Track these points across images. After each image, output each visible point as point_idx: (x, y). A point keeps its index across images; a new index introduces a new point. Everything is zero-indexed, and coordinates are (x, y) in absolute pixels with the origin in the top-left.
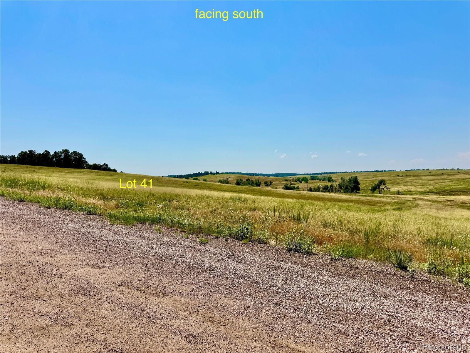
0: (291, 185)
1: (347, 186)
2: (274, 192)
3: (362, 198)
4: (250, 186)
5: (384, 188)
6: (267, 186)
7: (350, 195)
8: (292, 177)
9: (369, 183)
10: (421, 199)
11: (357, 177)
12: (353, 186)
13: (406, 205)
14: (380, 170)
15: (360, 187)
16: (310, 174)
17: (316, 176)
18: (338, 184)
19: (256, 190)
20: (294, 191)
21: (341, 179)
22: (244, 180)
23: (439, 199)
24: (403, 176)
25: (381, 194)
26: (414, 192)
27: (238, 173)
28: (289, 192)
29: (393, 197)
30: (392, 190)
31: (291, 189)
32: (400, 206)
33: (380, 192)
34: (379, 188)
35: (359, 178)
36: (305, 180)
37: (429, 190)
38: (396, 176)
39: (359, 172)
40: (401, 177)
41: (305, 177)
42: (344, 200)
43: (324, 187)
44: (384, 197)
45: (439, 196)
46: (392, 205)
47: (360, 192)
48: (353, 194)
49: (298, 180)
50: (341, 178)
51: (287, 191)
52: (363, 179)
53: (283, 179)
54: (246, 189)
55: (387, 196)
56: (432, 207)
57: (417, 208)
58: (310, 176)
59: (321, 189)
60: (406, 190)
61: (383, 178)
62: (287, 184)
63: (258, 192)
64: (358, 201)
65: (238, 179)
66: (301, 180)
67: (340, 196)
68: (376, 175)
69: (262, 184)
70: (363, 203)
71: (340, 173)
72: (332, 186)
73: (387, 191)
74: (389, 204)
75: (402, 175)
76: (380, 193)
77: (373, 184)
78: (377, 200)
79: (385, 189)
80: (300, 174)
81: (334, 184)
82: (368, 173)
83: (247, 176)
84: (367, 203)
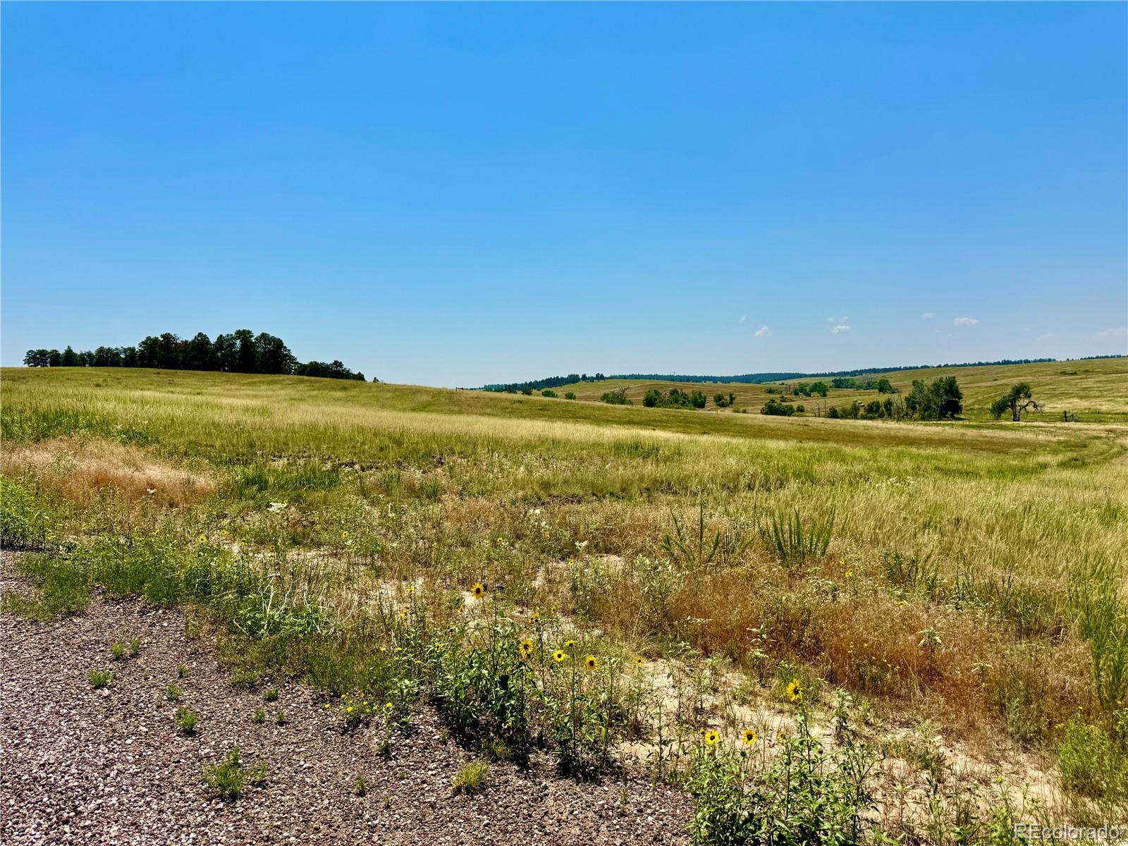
0: (784, 404)
1: (929, 401)
2: (739, 422)
3: (971, 433)
4: (678, 408)
5: (1027, 405)
6: (723, 405)
7: (937, 425)
8: (785, 382)
9: (984, 393)
11: (954, 377)
12: (943, 403)
14: (1013, 360)
15: (963, 403)
16: (833, 374)
17: (849, 380)
18: (906, 399)
19: (693, 417)
20: (791, 418)
21: (914, 385)
22: (665, 393)
24: (1075, 374)
25: (1018, 421)
26: (1109, 414)
27: (650, 377)
28: (777, 420)
29: (1052, 430)
30: (1047, 409)
31: (783, 413)
32: (1075, 454)
33: (1015, 415)
34: (1013, 406)
35: (961, 382)
36: (820, 389)
38: (1056, 374)
39: (959, 366)
40: (1072, 377)
41: (820, 383)
42: (923, 439)
43: (869, 406)
44: (1028, 429)
47: (963, 417)
48: (946, 422)
49: (801, 391)
50: (914, 382)
51: (774, 419)
52: (970, 383)
53: (761, 388)
54: (666, 415)
55: (1034, 427)
57: (1123, 459)
58: (833, 378)
59: (862, 412)
60: (1085, 409)
61: (1022, 379)
62: (773, 401)
63: (696, 423)
64: (959, 440)
65: (650, 392)
66: (808, 389)
67: (912, 430)
68: (1004, 372)
69: (710, 402)
70: (974, 446)
71: (910, 368)
72: (889, 404)
73: (1034, 413)
74: (1044, 447)
75: (1074, 370)
76: (1016, 418)
77: (996, 396)
78: (1011, 437)
79: (1031, 408)
80: (806, 376)
81: (895, 398)
82: (981, 369)
83: (672, 383)
84: (984, 447)
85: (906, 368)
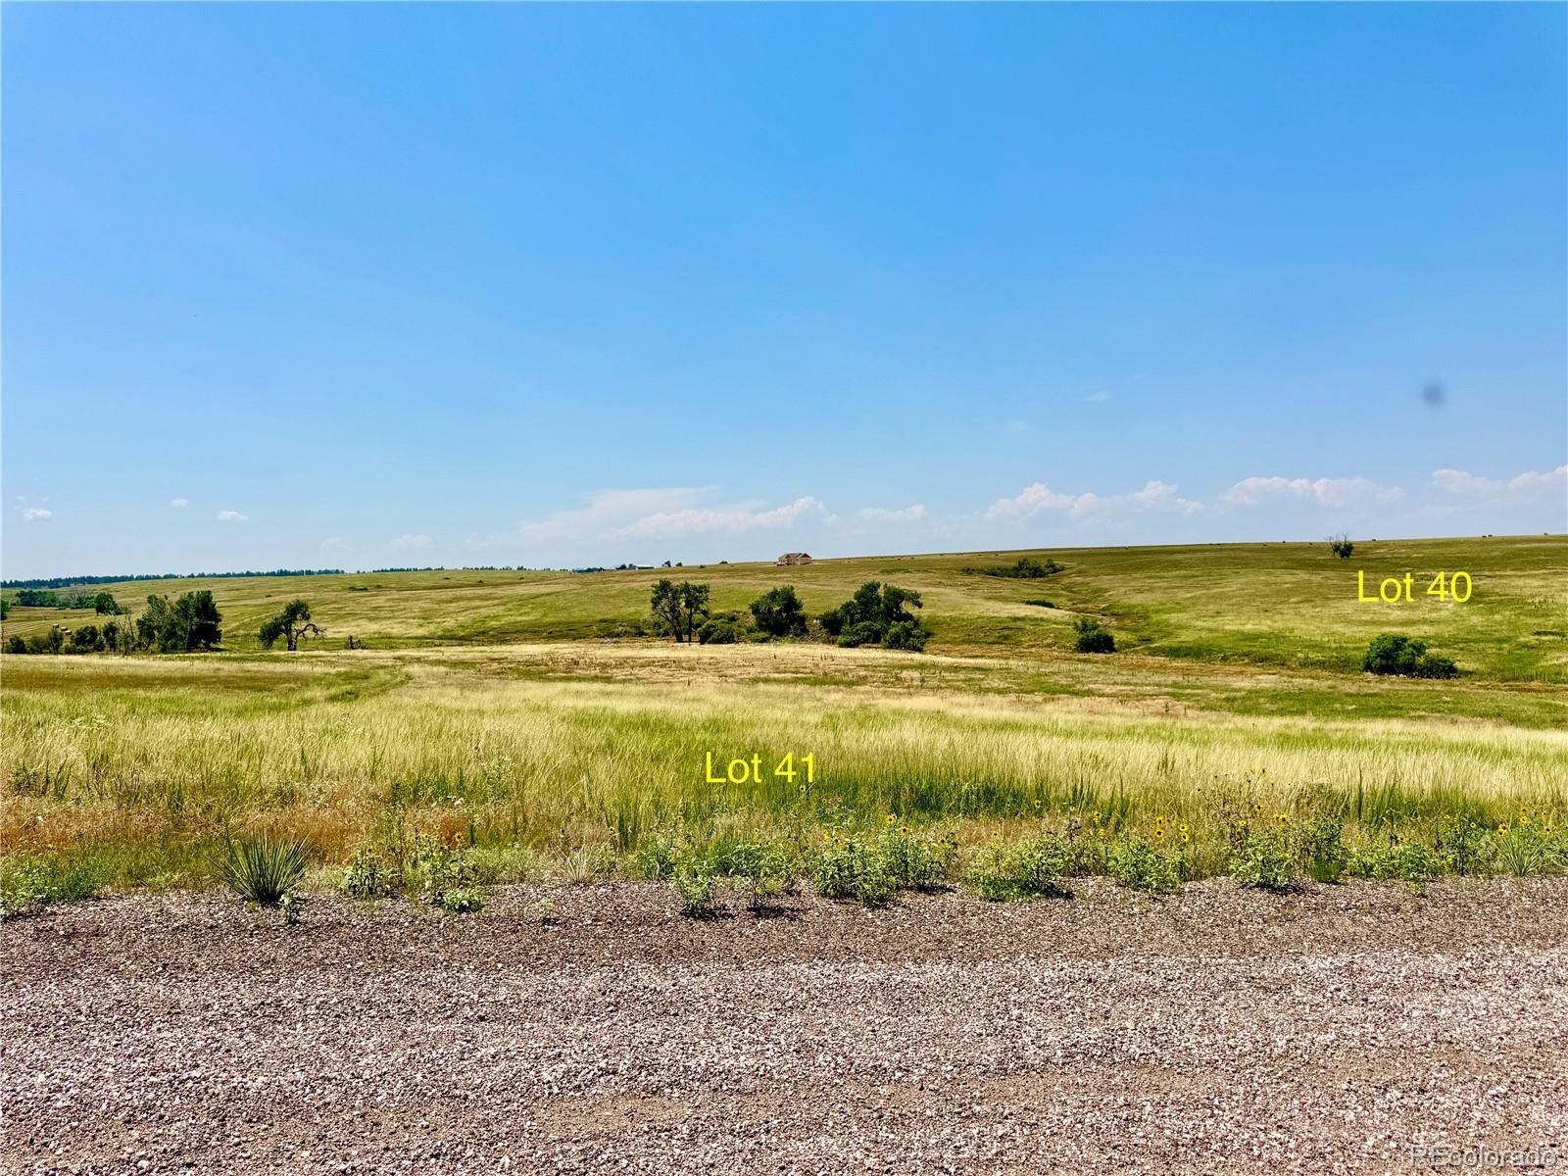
1: (174, 625)
3: (229, 668)
5: (305, 630)
7: (184, 659)
9: (251, 614)
10: (419, 660)
12: (194, 627)
13: (374, 680)
14: (292, 570)
15: (222, 628)
16: (17, 584)
17: (45, 593)
18: (139, 622)
21: (150, 602)
23: (468, 656)
24: (365, 589)
25: (295, 650)
26: (400, 639)
29: (334, 659)
30: (329, 634)
32: (353, 687)
33: (290, 643)
34: (288, 631)
35: (220, 599)
37: (444, 631)
38: (344, 589)
39: (219, 576)
40: (361, 594)
42: (158, 679)
43: (78, 633)
44: (305, 660)
45: (469, 648)
46: (329, 685)
47: (222, 646)
48: (197, 655)
50: (150, 597)
52: (233, 600)
55: (313, 657)
56: (448, 682)
57: (404, 689)
58: (18, 590)
59: (66, 643)
60: (375, 633)
61: (302, 596)
64: (212, 677)
67: (143, 667)
68: (279, 586)
70: (229, 684)
71: (148, 578)
72: (111, 630)
73: (314, 639)
74: (318, 680)
75: (365, 585)
76: (292, 647)
77: (266, 617)
78: (281, 670)
79: (310, 633)
81: (121, 620)
82: (250, 581)
84: (242, 685)
85: (140, 578)
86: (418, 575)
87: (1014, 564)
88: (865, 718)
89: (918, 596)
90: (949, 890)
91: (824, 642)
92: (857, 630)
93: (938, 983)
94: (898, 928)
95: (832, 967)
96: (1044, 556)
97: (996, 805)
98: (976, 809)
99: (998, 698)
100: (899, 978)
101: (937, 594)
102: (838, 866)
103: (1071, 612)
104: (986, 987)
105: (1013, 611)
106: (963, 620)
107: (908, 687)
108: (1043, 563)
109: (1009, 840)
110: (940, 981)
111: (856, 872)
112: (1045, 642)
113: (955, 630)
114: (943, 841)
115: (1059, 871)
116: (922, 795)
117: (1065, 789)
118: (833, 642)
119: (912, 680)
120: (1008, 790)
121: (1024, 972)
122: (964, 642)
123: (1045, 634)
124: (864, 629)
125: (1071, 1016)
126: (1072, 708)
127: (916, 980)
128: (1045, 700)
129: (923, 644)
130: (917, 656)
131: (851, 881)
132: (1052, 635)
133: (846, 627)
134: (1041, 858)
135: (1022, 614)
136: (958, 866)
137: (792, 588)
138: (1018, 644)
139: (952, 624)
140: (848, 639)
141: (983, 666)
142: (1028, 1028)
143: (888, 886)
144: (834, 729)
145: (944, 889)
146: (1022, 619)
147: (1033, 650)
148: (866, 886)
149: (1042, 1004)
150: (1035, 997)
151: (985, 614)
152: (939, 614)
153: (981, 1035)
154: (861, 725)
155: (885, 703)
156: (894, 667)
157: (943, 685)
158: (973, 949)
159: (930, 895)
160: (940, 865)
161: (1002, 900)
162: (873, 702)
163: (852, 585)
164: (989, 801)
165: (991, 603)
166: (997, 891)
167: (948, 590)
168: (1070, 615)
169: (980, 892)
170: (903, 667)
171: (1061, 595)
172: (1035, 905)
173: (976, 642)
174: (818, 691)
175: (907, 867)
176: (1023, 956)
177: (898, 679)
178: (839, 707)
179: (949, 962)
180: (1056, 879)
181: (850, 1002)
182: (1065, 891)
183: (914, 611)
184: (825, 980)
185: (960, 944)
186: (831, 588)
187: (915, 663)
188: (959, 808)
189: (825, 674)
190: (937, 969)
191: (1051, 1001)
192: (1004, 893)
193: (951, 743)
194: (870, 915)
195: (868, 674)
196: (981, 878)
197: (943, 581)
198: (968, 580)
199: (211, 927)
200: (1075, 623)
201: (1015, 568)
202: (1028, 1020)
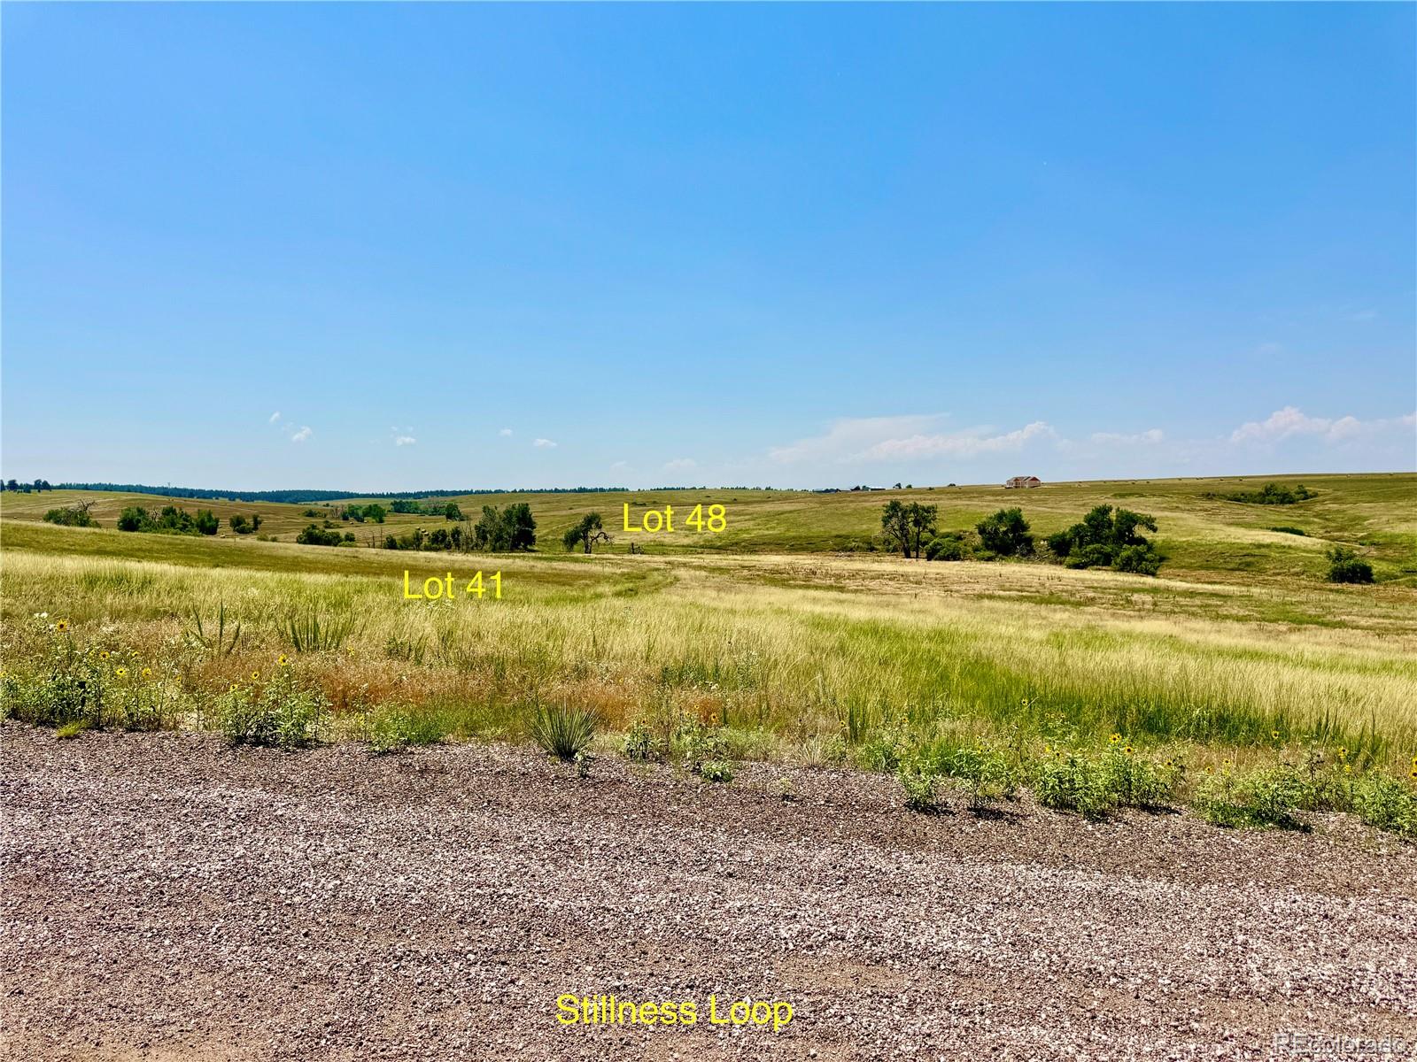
0: (328, 531)
1: (501, 530)
2: (265, 552)
3: (541, 566)
4: (176, 534)
5: (598, 536)
6: (243, 531)
7: (508, 558)
8: (331, 503)
9: (559, 522)
10: (684, 565)
11: (527, 505)
12: (516, 532)
13: (650, 580)
14: (589, 488)
15: (537, 533)
16: (392, 495)
17: (411, 503)
18: (476, 526)
19: (199, 546)
20: (336, 548)
21: (484, 511)
22: (155, 513)
23: (724, 564)
24: (645, 505)
25: (590, 553)
26: (671, 546)
27: (129, 489)
28: (317, 551)
29: (619, 562)
30: (616, 541)
31: (328, 543)
32: (634, 586)
33: (587, 547)
34: (585, 538)
35: (534, 510)
36: (376, 514)
37: (705, 541)
39: (535, 492)
40: (641, 508)
41: (376, 505)
42: (489, 572)
43: (433, 534)
44: (597, 561)
45: (725, 557)
46: (616, 583)
47: (536, 548)
48: (518, 554)
49: (351, 515)
50: (484, 508)
51: (314, 549)
52: (546, 511)
53: (298, 509)
54: (158, 543)
55: (604, 559)
56: (708, 584)
57: (672, 589)
58: (392, 500)
59: (425, 542)
60: (651, 541)
61: (596, 509)
62: (314, 527)
63: (204, 553)
64: (528, 573)
65: (129, 510)
66: (360, 513)
67: (479, 562)
68: (579, 501)
69: (225, 524)
70: (541, 579)
71: (483, 492)
72: (456, 532)
73: (604, 545)
74: (606, 578)
75: (644, 501)
76: (588, 551)
77: (570, 526)
78: (579, 569)
79: (601, 540)
80: (358, 496)
81: (463, 526)
82: (558, 496)
83: (166, 499)
84: (550, 580)
85: (477, 492)
86: (685, 493)
87: (1261, 490)
88: (1092, 639)
89: (1153, 520)
90: (1174, 812)
91: (1051, 563)
92: (1086, 553)
93: (1158, 899)
94: (1119, 842)
95: (1050, 872)
96: (1295, 482)
97: (1229, 732)
98: (1207, 735)
99: (1236, 626)
100: (1117, 890)
101: (1173, 519)
102: (1059, 778)
103: (1323, 541)
104: (1209, 909)
105: (1257, 538)
106: (1202, 545)
107: (1139, 610)
108: (1293, 489)
109: (1242, 768)
110: (1160, 897)
111: (1077, 786)
112: (1292, 570)
113: (1192, 555)
114: (1169, 764)
115: (1296, 804)
116: (1150, 718)
117: (1310, 722)
118: (1061, 563)
119: (1144, 603)
120: (1244, 718)
121: (1252, 899)
122: (1201, 567)
123: (1294, 562)
124: (1092, 552)
125: (1303, 949)
126: (1321, 639)
127: (1135, 893)
128: (1290, 630)
129: (1156, 568)
130: (1150, 580)
131: (1072, 794)
132: (1300, 563)
133: (1074, 549)
134: (1277, 789)
135: (1268, 541)
136: (1185, 789)
137: (1020, 510)
138: (1262, 571)
139: (1190, 550)
140: (1076, 560)
141: (1222, 593)
142: (1254, 955)
143: (1109, 802)
144: (1060, 647)
145: (1169, 811)
146: (1268, 546)
147: (1279, 578)
148: (1088, 800)
149: (1270, 933)
150: (1263, 925)
151: (1225, 540)
152: (1175, 539)
153: (1202, 954)
154: (1087, 645)
155: (1115, 625)
156: (1124, 590)
157: (1176, 610)
158: (1197, 870)
159: (1153, 814)
160: (1166, 787)
161: (1232, 827)
162: (1101, 623)
163: (1082, 508)
164: (1222, 728)
165: (1232, 529)
166: (1226, 818)
167: (1185, 515)
168: (1322, 544)
169: (1208, 817)
170: (1134, 591)
171: (1314, 523)
172: (1267, 834)
173: (1214, 568)
174: (1043, 610)
175: (1130, 786)
176: (1251, 884)
177: (1129, 602)
178: (1065, 626)
179: (1171, 879)
180: (1293, 811)
181: (1067, 906)
182: (1302, 824)
183: (1148, 535)
184: (1042, 883)
185: (1184, 865)
186: (1060, 511)
187: (1147, 587)
188: (1189, 732)
189: (1052, 594)
190: (1158, 885)
191: (1281, 931)
192: (1234, 820)
193: (1183, 668)
194: (1090, 827)
195: (1096, 595)
196: (1210, 803)
197: (1180, 505)
198: (1208, 505)
199: (523, 774)
200: (1328, 553)
201: (1260, 494)
202: (1254, 947)
